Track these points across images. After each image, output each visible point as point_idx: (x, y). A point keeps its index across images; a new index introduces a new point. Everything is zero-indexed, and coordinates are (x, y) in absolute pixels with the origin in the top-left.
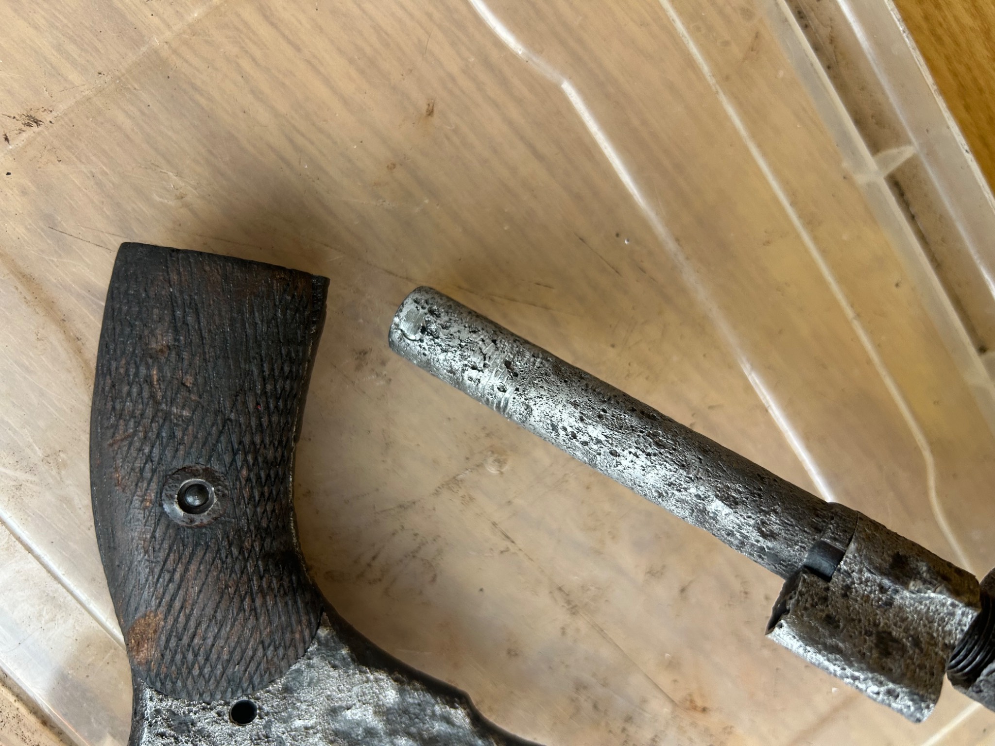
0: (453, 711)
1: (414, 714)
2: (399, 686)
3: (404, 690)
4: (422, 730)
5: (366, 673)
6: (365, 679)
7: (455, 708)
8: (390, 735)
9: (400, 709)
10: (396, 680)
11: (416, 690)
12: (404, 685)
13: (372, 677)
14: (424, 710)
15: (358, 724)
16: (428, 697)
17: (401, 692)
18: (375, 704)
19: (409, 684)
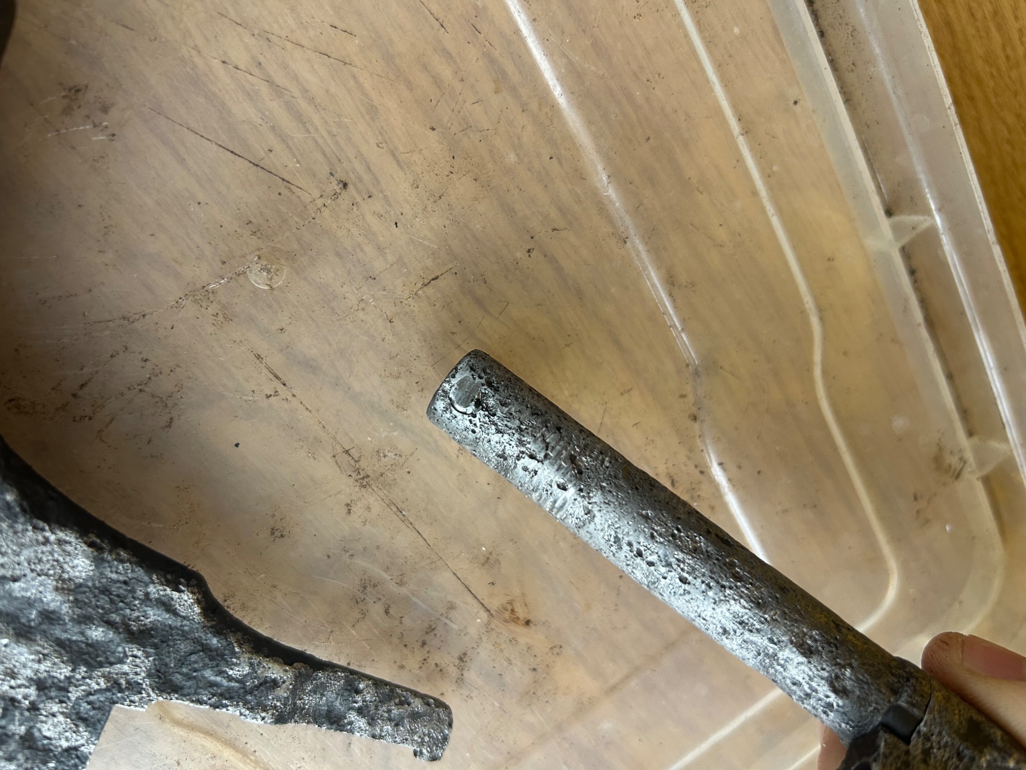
0: (176, 595)
1: (118, 596)
2: (95, 554)
3: (103, 560)
4: (129, 619)
5: (43, 530)
6: (40, 538)
7: (180, 591)
8: (79, 623)
9: (96, 588)
10: (91, 545)
11: (122, 561)
12: (103, 553)
13: (52, 538)
14: (133, 591)
15: (30, 603)
16: (140, 572)
17: (98, 561)
18: (57, 577)
19: (110, 552)
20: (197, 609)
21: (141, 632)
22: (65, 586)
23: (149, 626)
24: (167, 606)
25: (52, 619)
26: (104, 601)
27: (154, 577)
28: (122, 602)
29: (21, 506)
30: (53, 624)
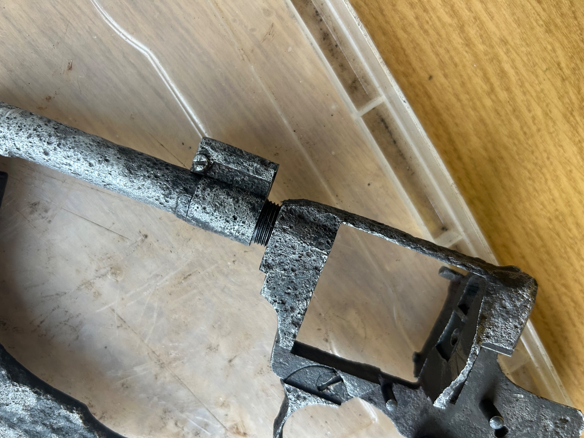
0: (71, 414)
1: (48, 413)
2: (37, 396)
3: (40, 399)
5: (16, 386)
6: (16, 390)
9: (39, 410)
10: (35, 392)
11: (48, 400)
12: (40, 396)
13: (20, 389)
14: (53, 412)
15: (13, 414)
16: (55, 404)
17: (38, 399)
18: (23, 405)
19: (43, 396)
20: (81, 421)
21: (58, 429)
22: (26, 408)
23: (61, 427)
24: (67, 419)
25: (22, 421)
26: (42, 415)
27: (62, 406)
28: (49, 416)
29: (7, 376)
30: (22, 423)
